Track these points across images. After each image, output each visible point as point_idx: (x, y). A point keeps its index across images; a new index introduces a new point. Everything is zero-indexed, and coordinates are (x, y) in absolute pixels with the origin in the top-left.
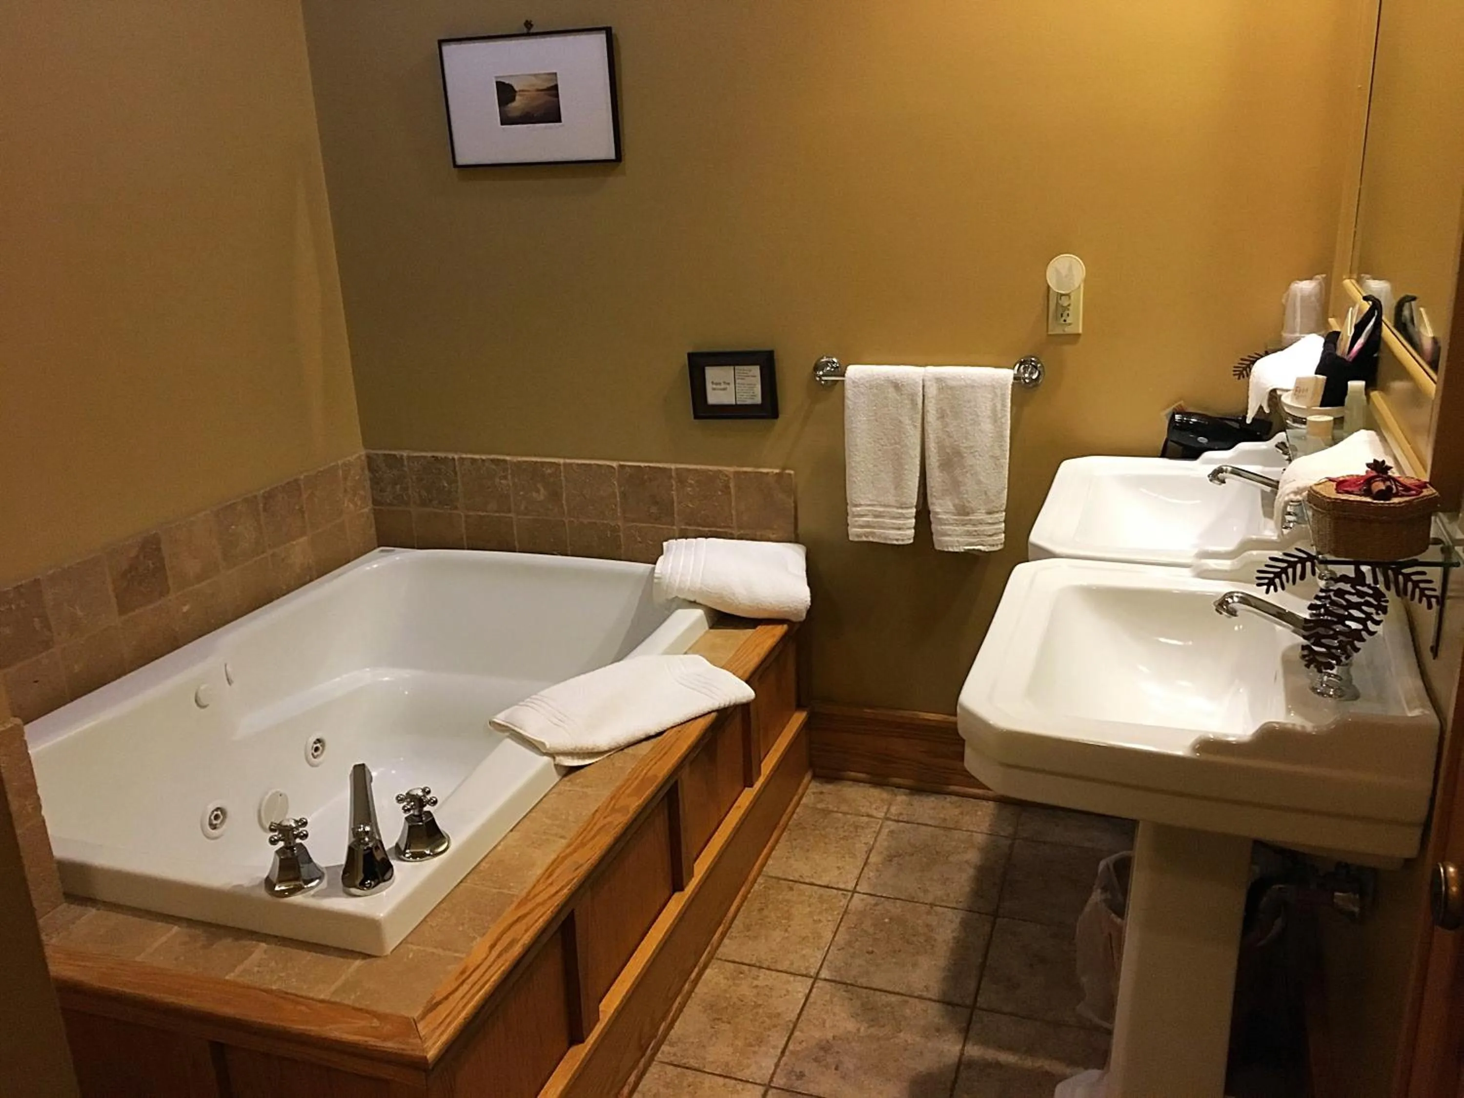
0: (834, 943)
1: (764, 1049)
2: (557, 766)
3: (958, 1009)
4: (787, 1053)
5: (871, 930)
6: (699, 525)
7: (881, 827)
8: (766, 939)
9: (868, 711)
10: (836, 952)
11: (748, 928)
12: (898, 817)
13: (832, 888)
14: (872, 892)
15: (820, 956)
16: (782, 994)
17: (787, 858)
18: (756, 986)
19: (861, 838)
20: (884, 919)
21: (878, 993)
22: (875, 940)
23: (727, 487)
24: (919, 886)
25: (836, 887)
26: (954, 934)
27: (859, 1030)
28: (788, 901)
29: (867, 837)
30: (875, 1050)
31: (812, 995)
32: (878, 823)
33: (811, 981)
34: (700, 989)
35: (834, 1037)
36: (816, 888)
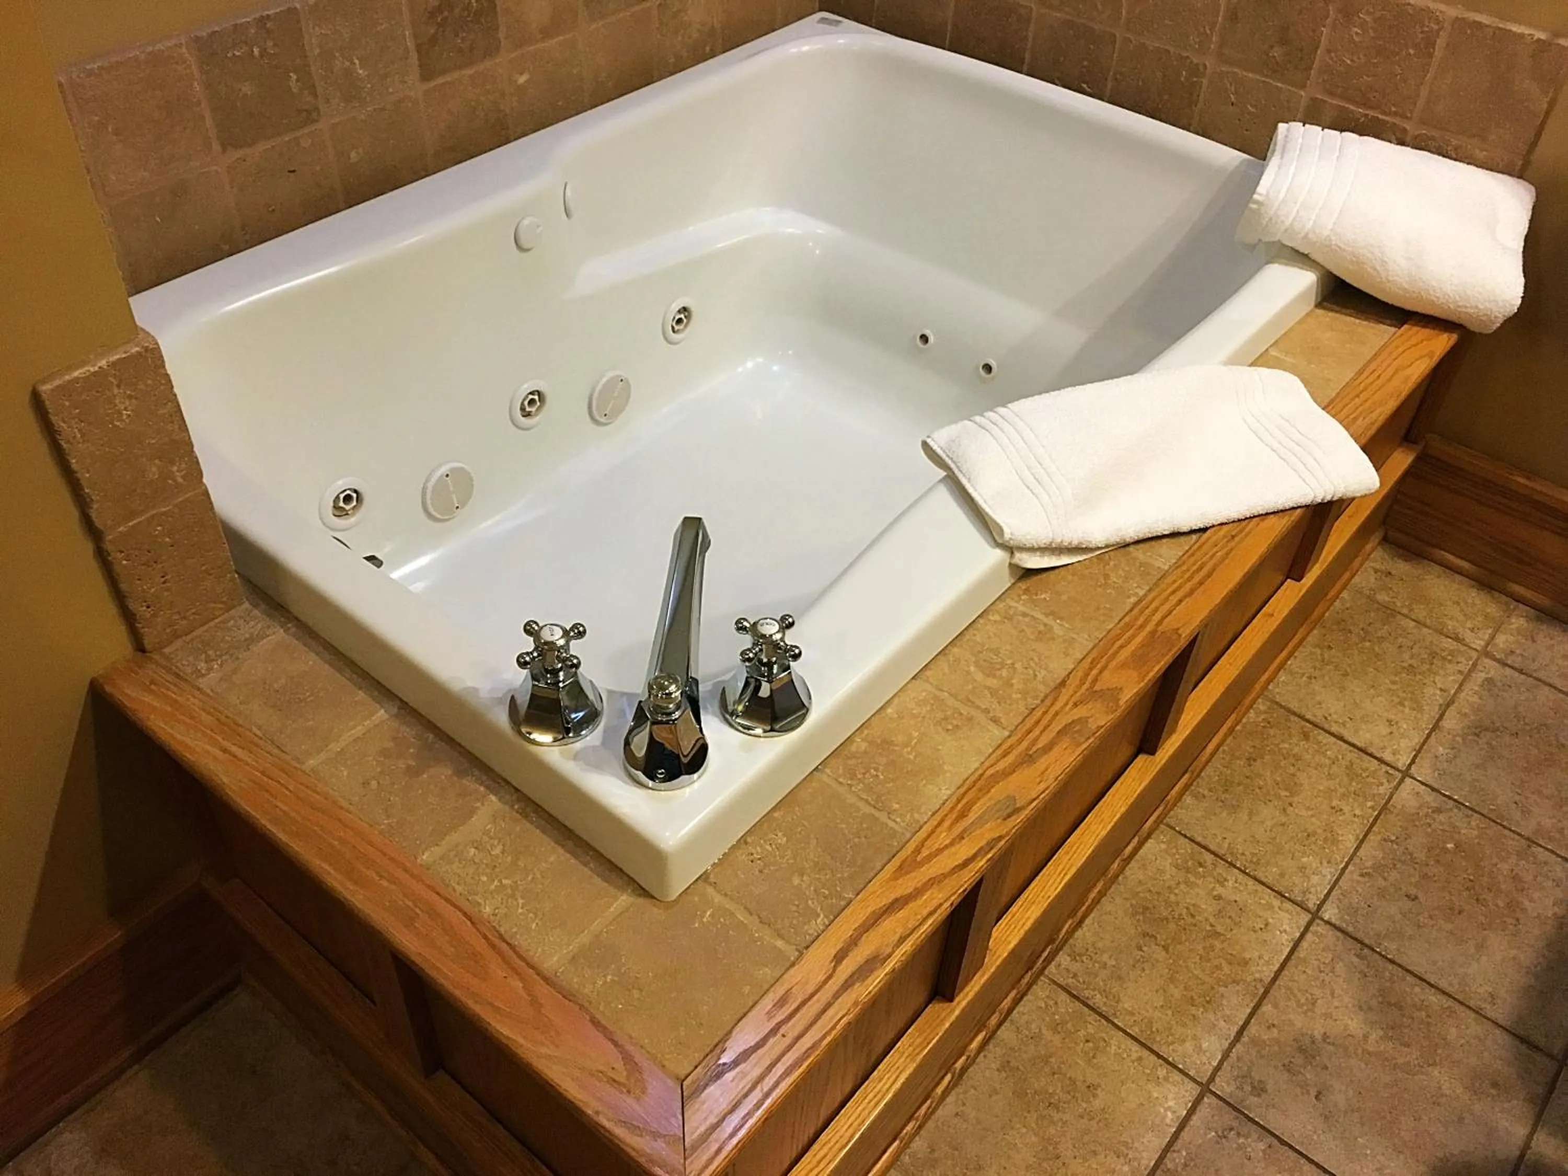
0: (1356, 860)
1: (1211, 1016)
2: (1013, 567)
3: (1538, 1057)
4: (1245, 1039)
5: (1421, 855)
6: (1349, 100)
7: (1475, 665)
8: (1251, 814)
9: (1522, 480)
10: (1356, 877)
11: (1227, 786)
12: (1507, 655)
13: (1371, 755)
14: (1436, 786)
15: (1329, 873)
16: (1257, 927)
17: (1310, 678)
18: (1218, 898)
19: (1437, 678)
20: (1445, 842)
21: (1410, 978)
22: (1425, 876)
23: (1430, 43)
24: (1517, 798)
25: (1378, 756)
26: (1556, 909)
27: (1366, 1037)
28: (1298, 758)
29: (1448, 679)
30: (1386, 1086)
31: (1304, 944)
32: (1471, 658)
33: (1306, 917)
34: (1133, 872)
35: (1325, 1036)
36: (1345, 746)
